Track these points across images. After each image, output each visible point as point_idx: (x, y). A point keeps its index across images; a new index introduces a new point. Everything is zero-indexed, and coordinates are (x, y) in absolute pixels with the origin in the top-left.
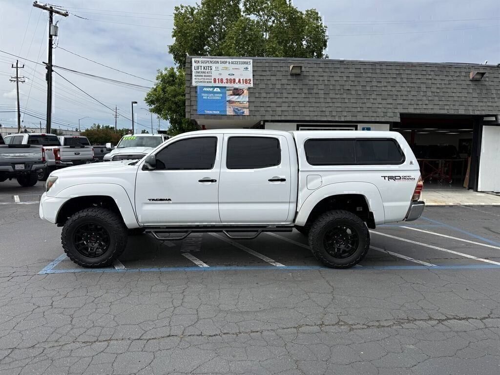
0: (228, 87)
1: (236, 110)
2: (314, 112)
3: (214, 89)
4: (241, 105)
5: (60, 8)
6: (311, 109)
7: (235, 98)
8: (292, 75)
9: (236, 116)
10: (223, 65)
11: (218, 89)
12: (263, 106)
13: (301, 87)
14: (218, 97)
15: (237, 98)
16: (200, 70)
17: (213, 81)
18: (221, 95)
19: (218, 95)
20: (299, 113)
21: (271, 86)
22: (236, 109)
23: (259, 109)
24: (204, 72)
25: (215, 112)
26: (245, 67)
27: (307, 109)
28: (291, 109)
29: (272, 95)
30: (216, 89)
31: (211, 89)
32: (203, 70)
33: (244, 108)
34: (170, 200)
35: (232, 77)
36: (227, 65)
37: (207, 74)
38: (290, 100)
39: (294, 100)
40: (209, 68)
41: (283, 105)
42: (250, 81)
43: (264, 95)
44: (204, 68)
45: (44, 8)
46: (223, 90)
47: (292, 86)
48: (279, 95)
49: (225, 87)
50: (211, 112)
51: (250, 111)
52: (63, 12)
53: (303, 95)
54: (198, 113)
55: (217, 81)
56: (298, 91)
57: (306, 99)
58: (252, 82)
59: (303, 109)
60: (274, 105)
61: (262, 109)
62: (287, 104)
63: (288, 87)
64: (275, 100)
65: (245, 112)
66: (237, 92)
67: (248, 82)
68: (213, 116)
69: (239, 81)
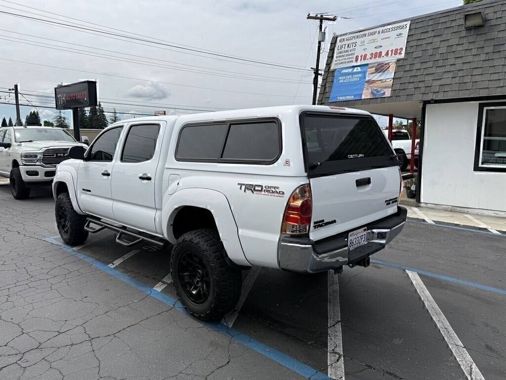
0: (371, 64)
1: (375, 92)
2: (498, 82)
3: (353, 70)
4: (383, 85)
5: (326, 14)
6: (495, 77)
7: (376, 77)
8: (469, 29)
9: (372, 100)
10: (371, 37)
11: (359, 68)
12: (413, 82)
13: (482, 44)
14: (356, 78)
15: (380, 76)
16: (343, 49)
17: (354, 59)
18: (360, 75)
19: (356, 76)
20: (469, 86)
21: (430, 52)
22: (376, 90)
23: (406, 86)
24: (347, 51)
25: (349, 98)
26: (398, 33)
27: (486, 77)
28: (457, 80)
29: (430, 64)
30: (356, 68)
31: (350, 70)
32: (346, 49)
33: (385, 88)
34: (90, 191)
35: (378, 51)
36: (376, 36)
37: (350, 53)
38: (458, 67)
39: (466, 67)
40: (354, 45)
41: (445, 76)
42: (402, 50)
43: (418, 66)
44: (348, 46)
45: (316, 18)
46: (365, 69)
47: (466, 46)
48: (440, 63)
49: (367, 65)
50: (344, 98)
51: (393, 91)
52: (332, 17)
53: (483, 57)
54: (330, 101)
55: (360, 58)
56: (474, 52)
57: (487, 62)
58: (403, 52)
59: (478, 78)
60: (430, 78)
61: (412, 86)
62: (452, 73)
63: (460, 48)
64: (433, 70)
65: (386, 94)
66: (381, 68)
67: (399, 51)
68: (345, 103)
69: (387, 54)
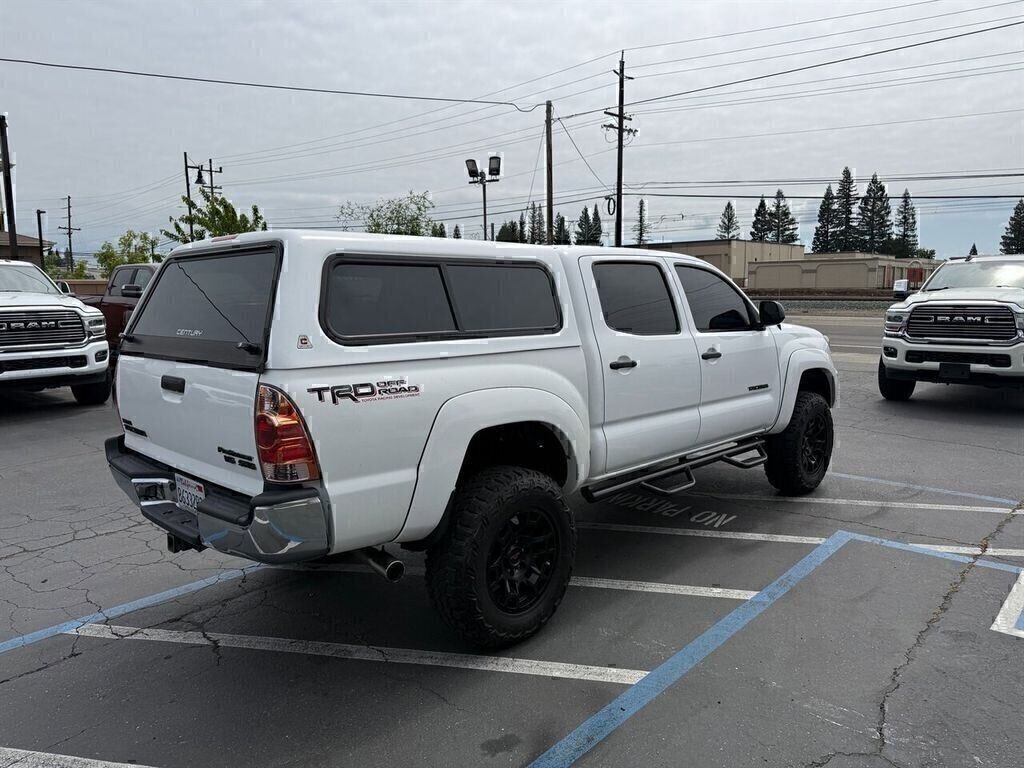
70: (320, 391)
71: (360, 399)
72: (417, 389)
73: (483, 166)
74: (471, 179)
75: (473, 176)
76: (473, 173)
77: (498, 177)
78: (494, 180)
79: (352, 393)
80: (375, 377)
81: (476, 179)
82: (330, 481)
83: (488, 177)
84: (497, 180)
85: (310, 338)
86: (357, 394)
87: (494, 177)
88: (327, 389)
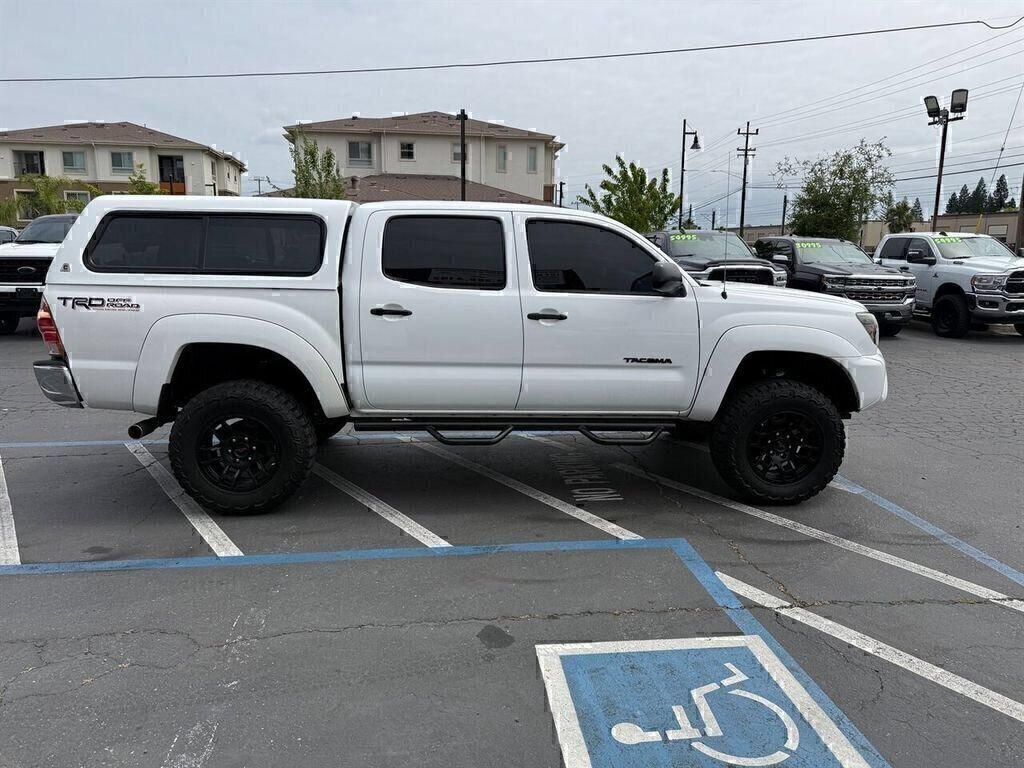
70: (65, 299)
71: (91, 308)
72: (138, 306)
73: (945, 104)
74: (931, 120)
75: (934, 116)
76: (933, 111)
77: (964, 114)
78: (957, 119)
79: (88, 303)
80: (107, 295)
81: (937, 119)
82: (74, 358)
83: (951, 115)
84: (961, 118)
85: (71, 266)
86: (90, 305)
87: (959, 115)
88: (70, 298)
